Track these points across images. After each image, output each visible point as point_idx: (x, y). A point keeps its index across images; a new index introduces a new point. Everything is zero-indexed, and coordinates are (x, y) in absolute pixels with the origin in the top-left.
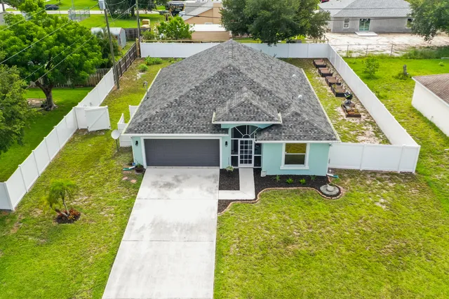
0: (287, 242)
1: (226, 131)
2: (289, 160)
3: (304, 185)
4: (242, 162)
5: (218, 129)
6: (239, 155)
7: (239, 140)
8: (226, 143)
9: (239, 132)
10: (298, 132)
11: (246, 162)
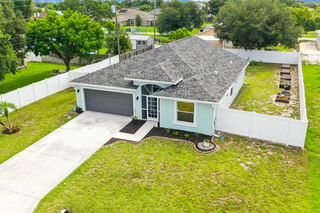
0: (136, 175)
1: (136, 87)
2: (181, 117)
3: (187, 139)
4: (149, 116)
5: (131, 85)
6: (147, 109)
7: (147, 96)
8: (138, 98)
9: (147, 89)
10: (189, 93)
11: (153, 116)
